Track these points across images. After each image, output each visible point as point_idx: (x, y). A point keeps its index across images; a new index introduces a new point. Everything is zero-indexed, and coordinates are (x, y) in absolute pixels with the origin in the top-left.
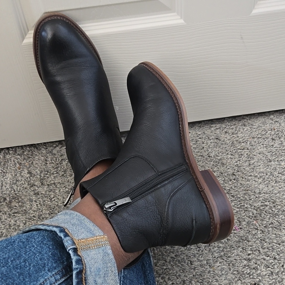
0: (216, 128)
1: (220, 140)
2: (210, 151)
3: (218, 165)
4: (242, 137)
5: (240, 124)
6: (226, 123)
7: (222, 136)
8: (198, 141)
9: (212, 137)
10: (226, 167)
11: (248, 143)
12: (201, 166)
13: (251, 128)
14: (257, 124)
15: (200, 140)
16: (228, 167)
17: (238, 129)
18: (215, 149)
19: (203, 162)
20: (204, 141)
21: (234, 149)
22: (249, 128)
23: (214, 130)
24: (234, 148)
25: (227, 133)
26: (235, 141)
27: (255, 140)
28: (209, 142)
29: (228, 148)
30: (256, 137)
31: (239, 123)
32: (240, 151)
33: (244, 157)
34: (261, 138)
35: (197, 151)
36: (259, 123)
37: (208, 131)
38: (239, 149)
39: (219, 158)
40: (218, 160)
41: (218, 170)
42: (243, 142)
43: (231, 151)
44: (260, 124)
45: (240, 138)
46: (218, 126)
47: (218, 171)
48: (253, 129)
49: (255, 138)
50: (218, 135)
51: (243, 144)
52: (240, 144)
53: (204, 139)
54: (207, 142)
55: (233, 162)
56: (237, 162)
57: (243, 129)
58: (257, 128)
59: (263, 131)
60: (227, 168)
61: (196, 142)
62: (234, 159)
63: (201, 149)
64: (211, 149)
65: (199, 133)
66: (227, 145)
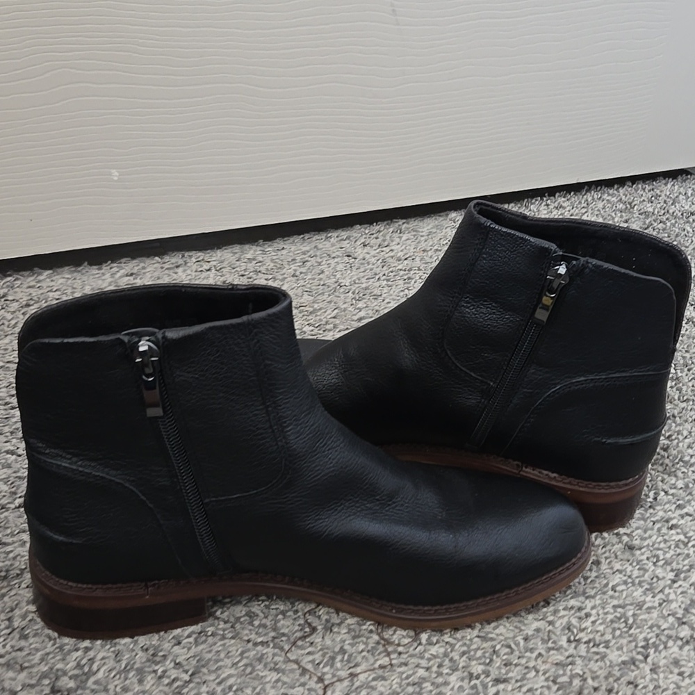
0: (340, 238)
1: (355, 258)
2: (338, 276)
3: (364, 299)
4: (402, 251)
5: (391, 230)
6: (360, 229)
7: (356, 250)
8: (307, 261)
9: (337, 253)
10: (383, 300)
11: (418, 259)
12: (328, 302)
13: (414, 236)
14: (425, 229)
15: (310, 259)
16: (387, 300)
17: (388, 238)
18: (349, 272)
19: (329, 295)
20: (320, 260)
21: (391, 270)
22: (412, 237)
23: (337, 242)
24: (389, 268)
25: (366, 246)
26: (389, 257)
27: (430, 253)
28: (332, 262)
29: (378, 270)
30: (431, 249)
31: (388, 229)
32: (402, 273)
33: (415, 282)
34: (440, 251)
35: (309, 277)
36: (429, 227)
37: (325, 245)
38: (401, 270)
39: (364, 286)
40: (363, 288)
41: (366, 307)
42: (406, 259)
43: (384, 275)
44: (432, 228)
45: (398, 253)
46: (344, 234)
47: (367, 309)
48: (419, 238)
49: (428, 251)
50: (348, 250)
51: (406, 262)
52: (400, 262)
53: (318, 258)
54: (328, 262)
55: (394, 292)
56: (402, 291)
57: (400, 238)
58: (428, 235)
59: (442, 240)
60: (386, 302)
61: (304, 263)
62: (394, 286)
63: (319, 274)
64: (340, 273)
65: (307, 248)
66: (373, 265)
